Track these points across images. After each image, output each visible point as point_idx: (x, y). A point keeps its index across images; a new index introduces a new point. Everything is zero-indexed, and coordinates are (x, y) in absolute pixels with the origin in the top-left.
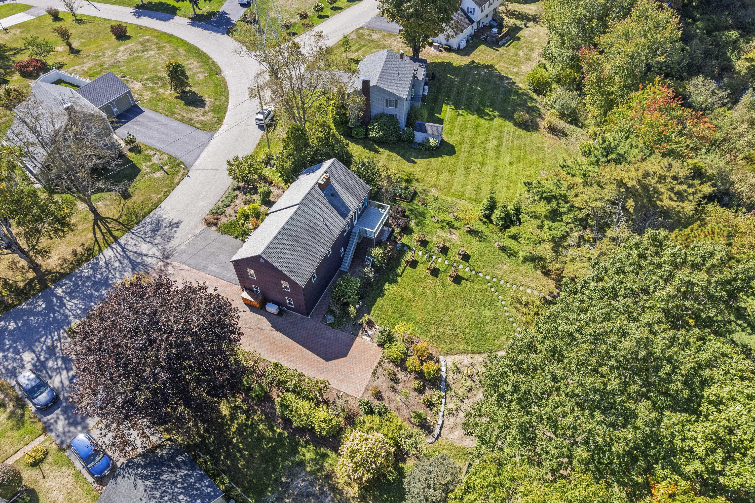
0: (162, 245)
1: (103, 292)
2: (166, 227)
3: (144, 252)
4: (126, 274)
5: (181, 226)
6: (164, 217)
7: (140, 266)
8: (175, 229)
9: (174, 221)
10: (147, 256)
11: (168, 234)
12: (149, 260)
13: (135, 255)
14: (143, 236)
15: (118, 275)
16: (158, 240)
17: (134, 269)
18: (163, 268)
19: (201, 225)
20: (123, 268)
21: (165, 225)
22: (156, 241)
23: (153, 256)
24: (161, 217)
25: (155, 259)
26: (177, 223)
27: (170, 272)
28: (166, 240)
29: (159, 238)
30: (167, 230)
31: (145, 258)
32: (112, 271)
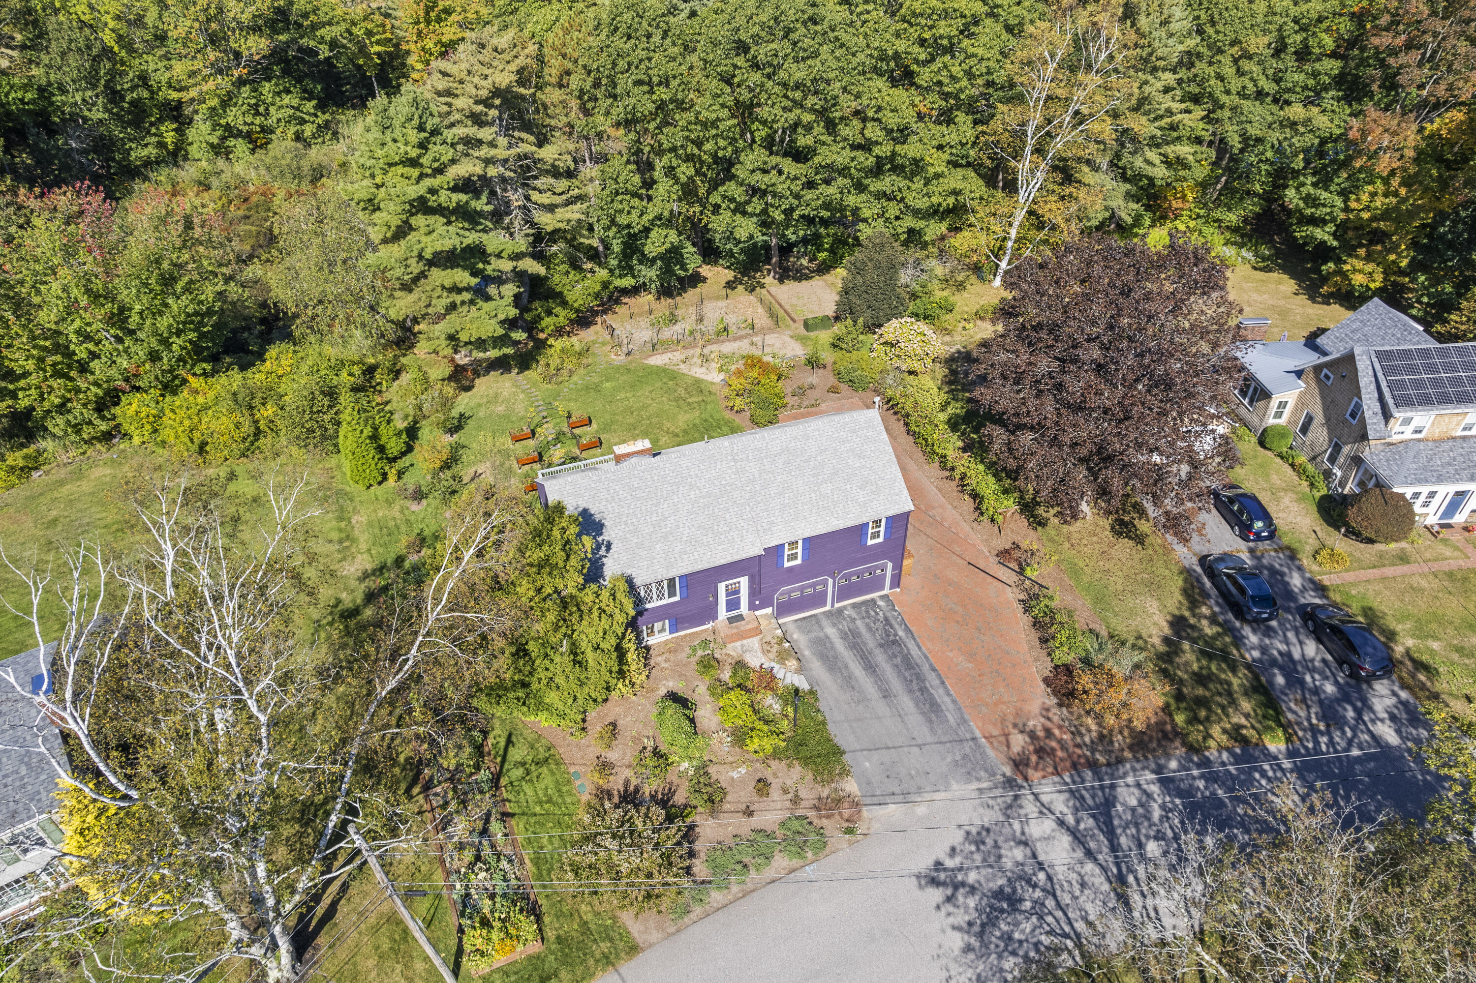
0: (1007, 830)
1: (1201, 784)
2: (973, 890)
3: (1065, 840)
4: (1134, 802)
5: (924, 863)
6: (957, 941)
7: (1090, 802)
8: (949, 863)
9: (936, 895)
10: (1061, 823)
11: (978, 857)
12: (1061, 804)
13: (1092, 845)
14: (1050, 903)
15: (1157, 813)
16: (1014, 855)
17: (1109, 803)
18: (1034, 758)
19: (876, 826)
20: (1137, 825)
21: (972, 902)
22: (1019, 853)
23: (1045, 810)
24: (968, 949)
25: (1045, 798)
26: (934, 882)
27: (1020, 737)
28: (989, 841)
29: (1008, 863)
30: (972, 877)
31: (1070, 820)
32: (1170, 834)
